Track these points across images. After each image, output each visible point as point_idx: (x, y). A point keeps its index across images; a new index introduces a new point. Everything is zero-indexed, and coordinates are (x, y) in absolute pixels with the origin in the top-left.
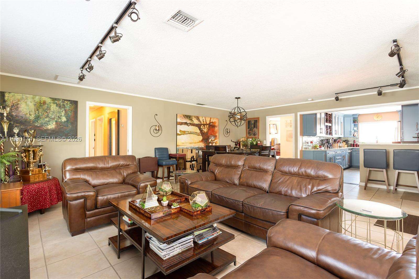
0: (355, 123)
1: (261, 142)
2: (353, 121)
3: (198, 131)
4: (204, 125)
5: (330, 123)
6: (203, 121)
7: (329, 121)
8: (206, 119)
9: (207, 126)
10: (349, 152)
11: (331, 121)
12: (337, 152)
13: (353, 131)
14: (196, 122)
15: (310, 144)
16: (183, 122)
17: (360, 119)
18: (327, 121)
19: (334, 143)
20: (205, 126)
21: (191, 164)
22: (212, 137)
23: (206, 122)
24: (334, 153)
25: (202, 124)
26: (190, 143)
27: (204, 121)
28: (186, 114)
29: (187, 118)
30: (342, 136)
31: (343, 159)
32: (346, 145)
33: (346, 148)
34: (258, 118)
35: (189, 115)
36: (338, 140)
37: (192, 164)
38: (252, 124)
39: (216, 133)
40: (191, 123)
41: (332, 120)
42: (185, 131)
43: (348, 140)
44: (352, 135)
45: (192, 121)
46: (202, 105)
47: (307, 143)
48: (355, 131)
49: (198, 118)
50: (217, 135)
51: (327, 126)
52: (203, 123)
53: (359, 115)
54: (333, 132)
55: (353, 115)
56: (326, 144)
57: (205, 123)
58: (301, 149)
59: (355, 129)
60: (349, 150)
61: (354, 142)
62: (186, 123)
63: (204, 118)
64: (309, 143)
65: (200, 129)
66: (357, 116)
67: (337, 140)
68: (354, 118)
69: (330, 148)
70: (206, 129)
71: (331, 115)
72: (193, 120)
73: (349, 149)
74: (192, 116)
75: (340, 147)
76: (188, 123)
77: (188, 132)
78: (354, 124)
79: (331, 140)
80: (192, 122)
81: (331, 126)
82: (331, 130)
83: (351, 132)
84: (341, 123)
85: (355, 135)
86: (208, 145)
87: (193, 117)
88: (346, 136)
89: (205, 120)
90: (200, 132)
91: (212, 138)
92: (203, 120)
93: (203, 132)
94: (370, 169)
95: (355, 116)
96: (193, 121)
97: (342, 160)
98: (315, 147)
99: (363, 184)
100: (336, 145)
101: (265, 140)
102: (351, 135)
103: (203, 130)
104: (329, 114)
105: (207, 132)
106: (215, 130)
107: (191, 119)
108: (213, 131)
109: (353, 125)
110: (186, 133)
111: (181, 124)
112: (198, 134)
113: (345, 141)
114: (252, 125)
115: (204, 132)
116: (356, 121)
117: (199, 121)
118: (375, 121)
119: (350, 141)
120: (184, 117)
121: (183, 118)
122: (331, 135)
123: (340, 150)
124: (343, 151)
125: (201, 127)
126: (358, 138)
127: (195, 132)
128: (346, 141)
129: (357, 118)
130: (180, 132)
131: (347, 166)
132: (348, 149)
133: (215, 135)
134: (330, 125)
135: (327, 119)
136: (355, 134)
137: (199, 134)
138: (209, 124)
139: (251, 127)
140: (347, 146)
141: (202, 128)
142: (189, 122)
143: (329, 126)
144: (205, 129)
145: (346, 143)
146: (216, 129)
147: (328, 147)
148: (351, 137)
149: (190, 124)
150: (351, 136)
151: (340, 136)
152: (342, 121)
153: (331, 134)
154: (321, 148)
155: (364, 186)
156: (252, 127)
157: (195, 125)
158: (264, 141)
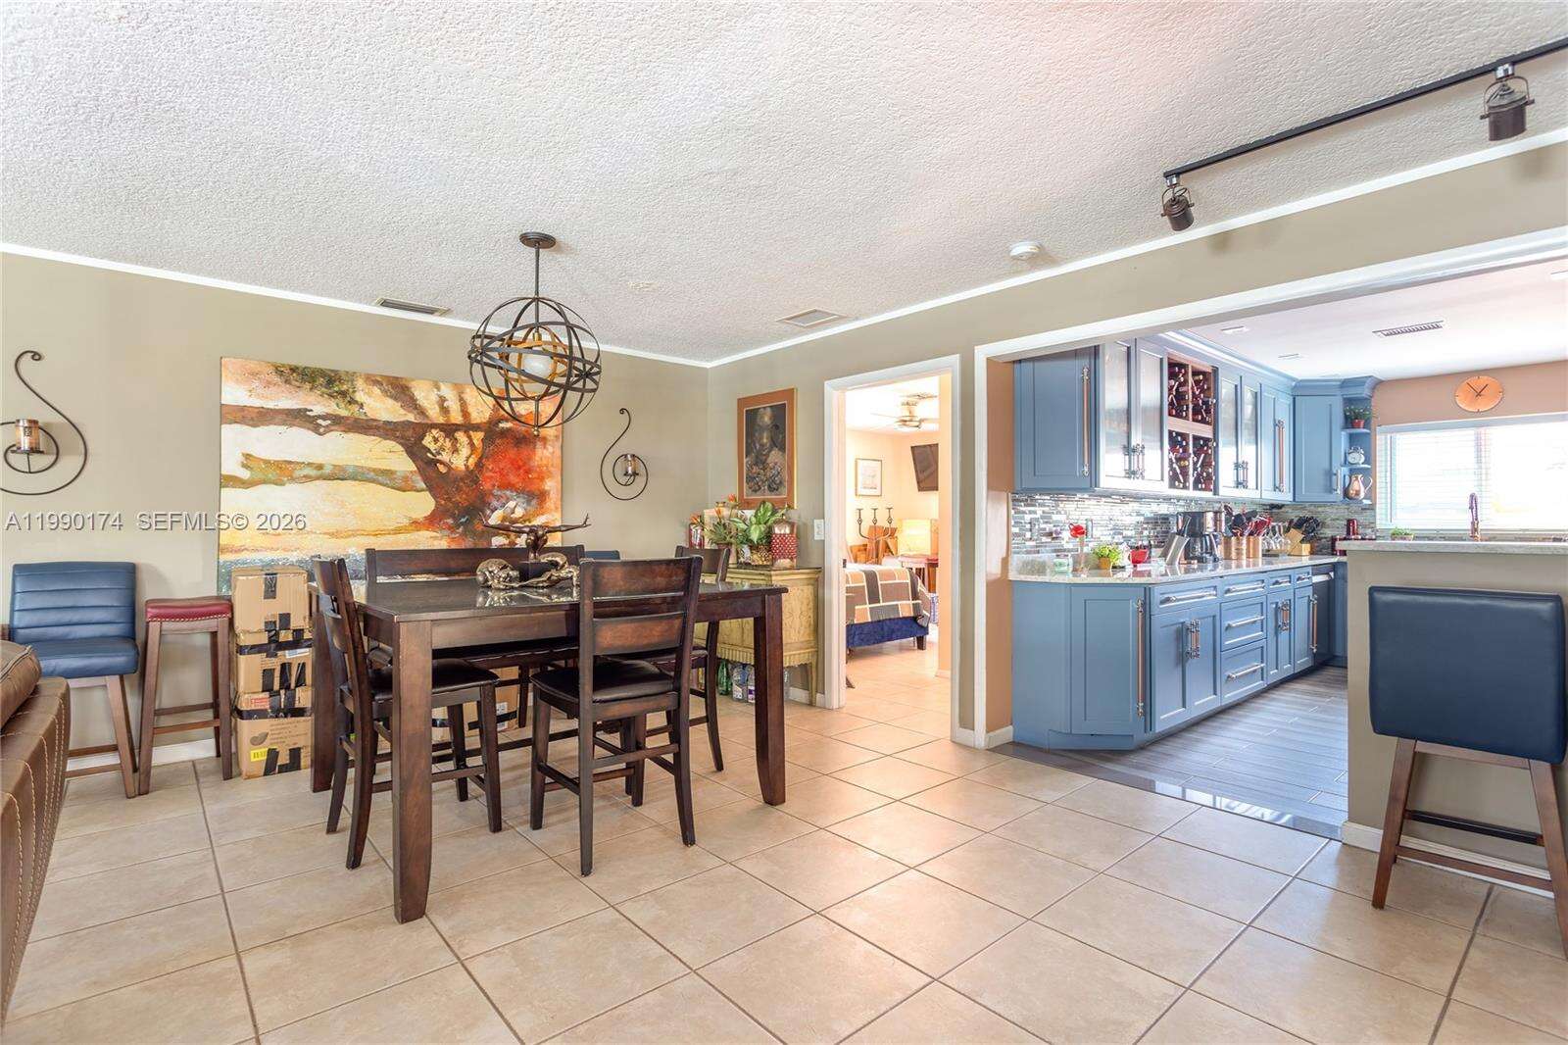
0: (1353, 427)
1: (792, 525)
2: (1346, 417)
3: (401, 463)
4: (449, 430)
5: (1203, 421)
6: (445, 411)
7: (1196, 411)
8: (464, 396)
9: (469, 437)
10: (1313, 585)
11: (1208, 411)
12: (1238, 588)
13: (1345, 470)
14: (381, 407)
15: (1066, 539)
16: (271, 405)
17: (1380, 405)
18: (1177, 407)
19: (1235, 534)
20: (460, 436)
21: (274, 664)
22: (508, 500)
23: (465, 414)
24: (1210, 596)
25: (434, 426)
26: (332, 535)
27: (453, 405)
28: (301, 363)
29: (308, 386)
30: (1285, 497)
31: (1277, 629)
32: (1306, 548)
33: (1306, 561)
34: (790, 393)
35: (322, 367)
36: (1258, 519)
37: (284, 666)
38: (762, 429)
39: (542, 479)
40: (344, 413)
41: (1216, 405)
42: (290, 462)
43: (1315, 521)
44: (1340, 491)
45: (352, 402)
46: (430, 311)
47: (1050, 534)
48: (1354, 472)
49: (399, 390)
50: (547, 488)
51: (1184, 436)
52: (441, 420)
53: (1378, 384)
54: (1226, 475)
55: (1346, 383)
56: (1179, 544)
57: (456, 417)
58: (995, 569)
59: (1358, 458)
60: (1314, 575)
61: (1348, 526)
62: (298, 417)
63: (447, 391)
64: (1066, 535)
65: (415, 450)
66: (1365, 392)
67: (1249, 519)
68: (1348, 401)
69: (1201, 560)
70: (465, 451)
71: (1207, 379)
72: (359, 397)
73: (1317, 569)
74: (352, 377)
75: (1268, 554)
76: (319, 417)
77: (320, 467)
78: (1349, 431)
79: (1210, 516)
80: (355, 408)
81: (1207, 440)
82: (1206, 464)
83: (1330, 474)
84: (1277, 424)
85: (1352, 492)
86: (485, 545)
87: (360, 383)
88: (1304, 495)
89: (461, 399)
90: (414, 468)
91: (512, 504)
92: (442, 400)
93: (442, 469)
94: (1418, 749)
95: (1352, 392)
96: (362, 406)
97: (1271, 631)
98: (1101, 561)
99: (1371, 838)
100: (1244, 547)
101: (819, 519)
102: (1330, 490)
103: (445, 457)
104: (1195, 373)
105: (472, 476)
106: (529, 459)
107: (343, 394)
108: (523, 468)
109: (1342, 439)
110: (298, 473)
111: (261, 417)
112: (399, 483)
113: (1299, 524)
114: (765, 435)
115: (450, 468)
116: (1358, 416)
117: (412, 403)
118: (1465, 414)
119: (1328, 521)
120: (277, 379)
121: (268, 384)
122: (1207, 489)
123: (1252, 577)
124: (1277, 582)
125: (427, 441)
126: (1372, 508)
127: (374, 470)
128: (1308, 527)
129: (1367, 400)
130: (244, 466)
131: (1303, 662)
132: (1310, 570)
133: (534, 488)
134: (1205, 431)
135: (1180, 397)
136: (1358, 485)
137: (406, 479)
138: (491, 430)
139: (758, 446)
140: (1313, 553)
141: (432, 447)
142: (319, 405)
143: (1196, 439)
144: (455, 450)
145: (1306, 532)
146: (544, 455)
147: (1193, 558)
148: (1332, 503)
149: (337, 421)
150: (1331, 498)
151: (1271, 496)
152: (1284, 416)
153: (1207, 479)
154: (1141, 567)
155: (1379, 851)
156: (762, 445)
157: (377, 428)
158: (816, 522)
